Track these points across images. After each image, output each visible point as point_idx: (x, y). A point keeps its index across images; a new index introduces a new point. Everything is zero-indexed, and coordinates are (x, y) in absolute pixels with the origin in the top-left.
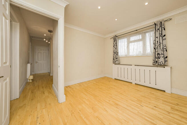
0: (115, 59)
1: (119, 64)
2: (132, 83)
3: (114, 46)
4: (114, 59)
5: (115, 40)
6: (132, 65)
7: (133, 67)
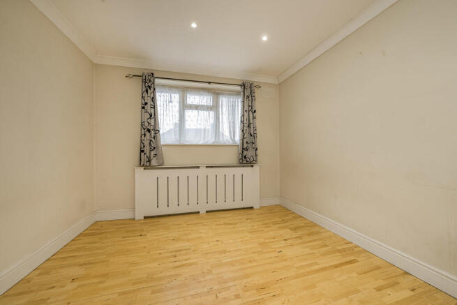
0: (147, 149)
1: (161, 167)
2: (199, 212)
3: (143, 108)
4: (142, 151)
5: (150, 87)
6: (198, 167)
7: (203, 172)
